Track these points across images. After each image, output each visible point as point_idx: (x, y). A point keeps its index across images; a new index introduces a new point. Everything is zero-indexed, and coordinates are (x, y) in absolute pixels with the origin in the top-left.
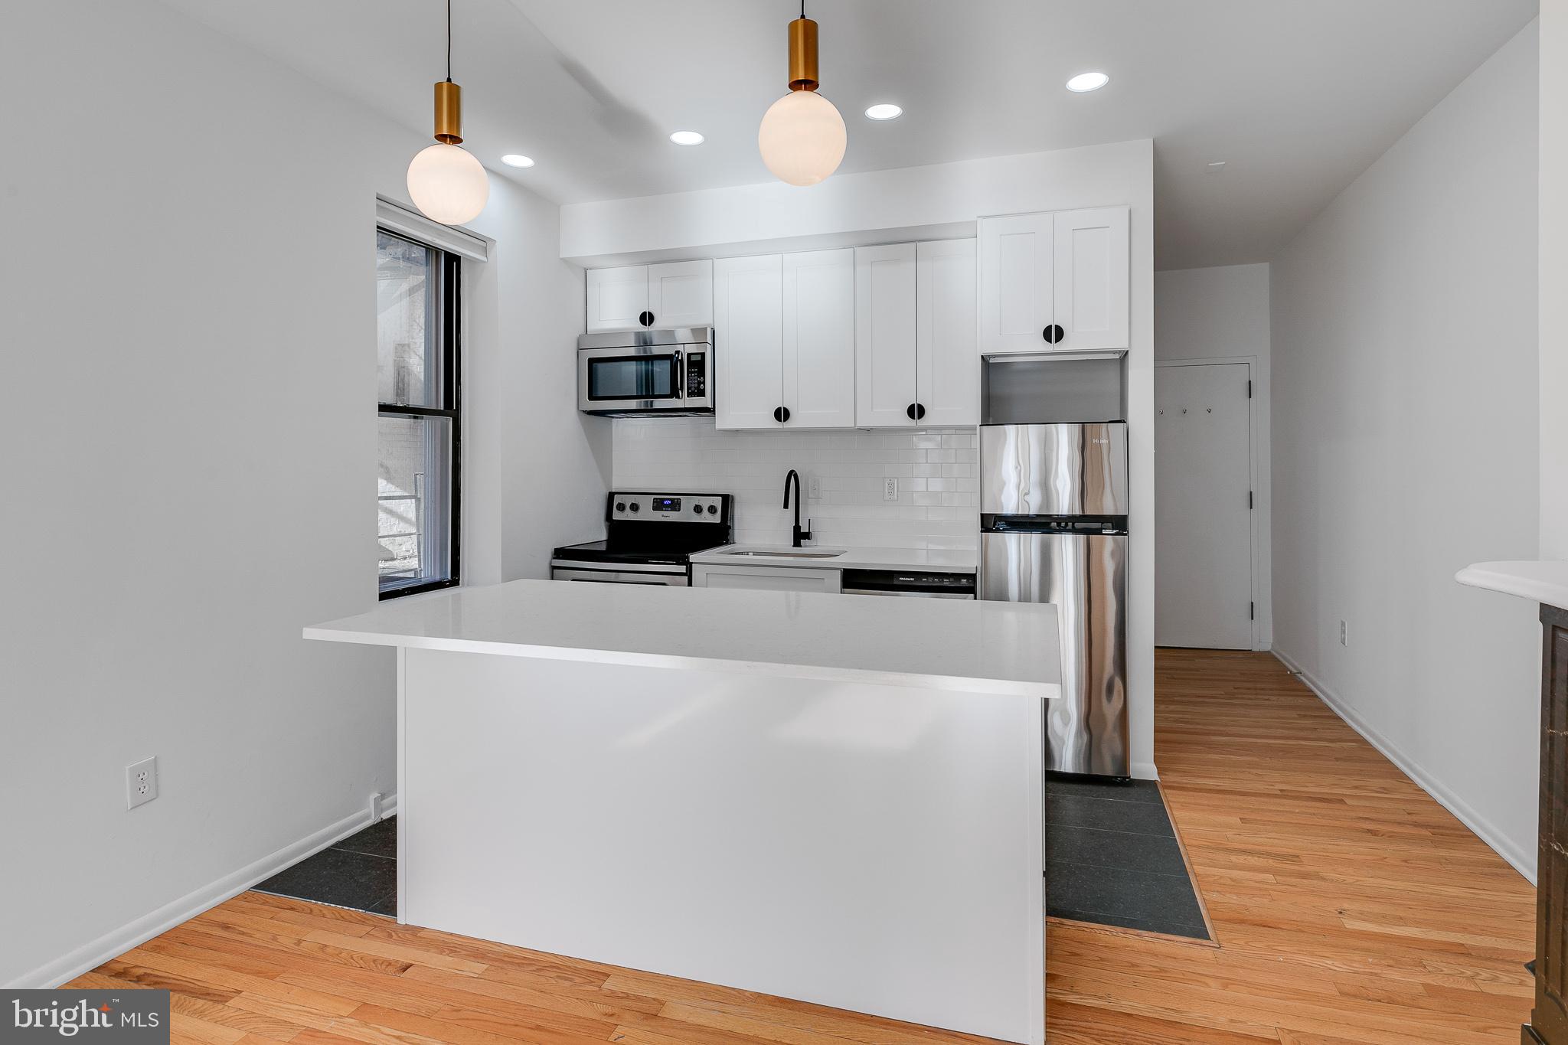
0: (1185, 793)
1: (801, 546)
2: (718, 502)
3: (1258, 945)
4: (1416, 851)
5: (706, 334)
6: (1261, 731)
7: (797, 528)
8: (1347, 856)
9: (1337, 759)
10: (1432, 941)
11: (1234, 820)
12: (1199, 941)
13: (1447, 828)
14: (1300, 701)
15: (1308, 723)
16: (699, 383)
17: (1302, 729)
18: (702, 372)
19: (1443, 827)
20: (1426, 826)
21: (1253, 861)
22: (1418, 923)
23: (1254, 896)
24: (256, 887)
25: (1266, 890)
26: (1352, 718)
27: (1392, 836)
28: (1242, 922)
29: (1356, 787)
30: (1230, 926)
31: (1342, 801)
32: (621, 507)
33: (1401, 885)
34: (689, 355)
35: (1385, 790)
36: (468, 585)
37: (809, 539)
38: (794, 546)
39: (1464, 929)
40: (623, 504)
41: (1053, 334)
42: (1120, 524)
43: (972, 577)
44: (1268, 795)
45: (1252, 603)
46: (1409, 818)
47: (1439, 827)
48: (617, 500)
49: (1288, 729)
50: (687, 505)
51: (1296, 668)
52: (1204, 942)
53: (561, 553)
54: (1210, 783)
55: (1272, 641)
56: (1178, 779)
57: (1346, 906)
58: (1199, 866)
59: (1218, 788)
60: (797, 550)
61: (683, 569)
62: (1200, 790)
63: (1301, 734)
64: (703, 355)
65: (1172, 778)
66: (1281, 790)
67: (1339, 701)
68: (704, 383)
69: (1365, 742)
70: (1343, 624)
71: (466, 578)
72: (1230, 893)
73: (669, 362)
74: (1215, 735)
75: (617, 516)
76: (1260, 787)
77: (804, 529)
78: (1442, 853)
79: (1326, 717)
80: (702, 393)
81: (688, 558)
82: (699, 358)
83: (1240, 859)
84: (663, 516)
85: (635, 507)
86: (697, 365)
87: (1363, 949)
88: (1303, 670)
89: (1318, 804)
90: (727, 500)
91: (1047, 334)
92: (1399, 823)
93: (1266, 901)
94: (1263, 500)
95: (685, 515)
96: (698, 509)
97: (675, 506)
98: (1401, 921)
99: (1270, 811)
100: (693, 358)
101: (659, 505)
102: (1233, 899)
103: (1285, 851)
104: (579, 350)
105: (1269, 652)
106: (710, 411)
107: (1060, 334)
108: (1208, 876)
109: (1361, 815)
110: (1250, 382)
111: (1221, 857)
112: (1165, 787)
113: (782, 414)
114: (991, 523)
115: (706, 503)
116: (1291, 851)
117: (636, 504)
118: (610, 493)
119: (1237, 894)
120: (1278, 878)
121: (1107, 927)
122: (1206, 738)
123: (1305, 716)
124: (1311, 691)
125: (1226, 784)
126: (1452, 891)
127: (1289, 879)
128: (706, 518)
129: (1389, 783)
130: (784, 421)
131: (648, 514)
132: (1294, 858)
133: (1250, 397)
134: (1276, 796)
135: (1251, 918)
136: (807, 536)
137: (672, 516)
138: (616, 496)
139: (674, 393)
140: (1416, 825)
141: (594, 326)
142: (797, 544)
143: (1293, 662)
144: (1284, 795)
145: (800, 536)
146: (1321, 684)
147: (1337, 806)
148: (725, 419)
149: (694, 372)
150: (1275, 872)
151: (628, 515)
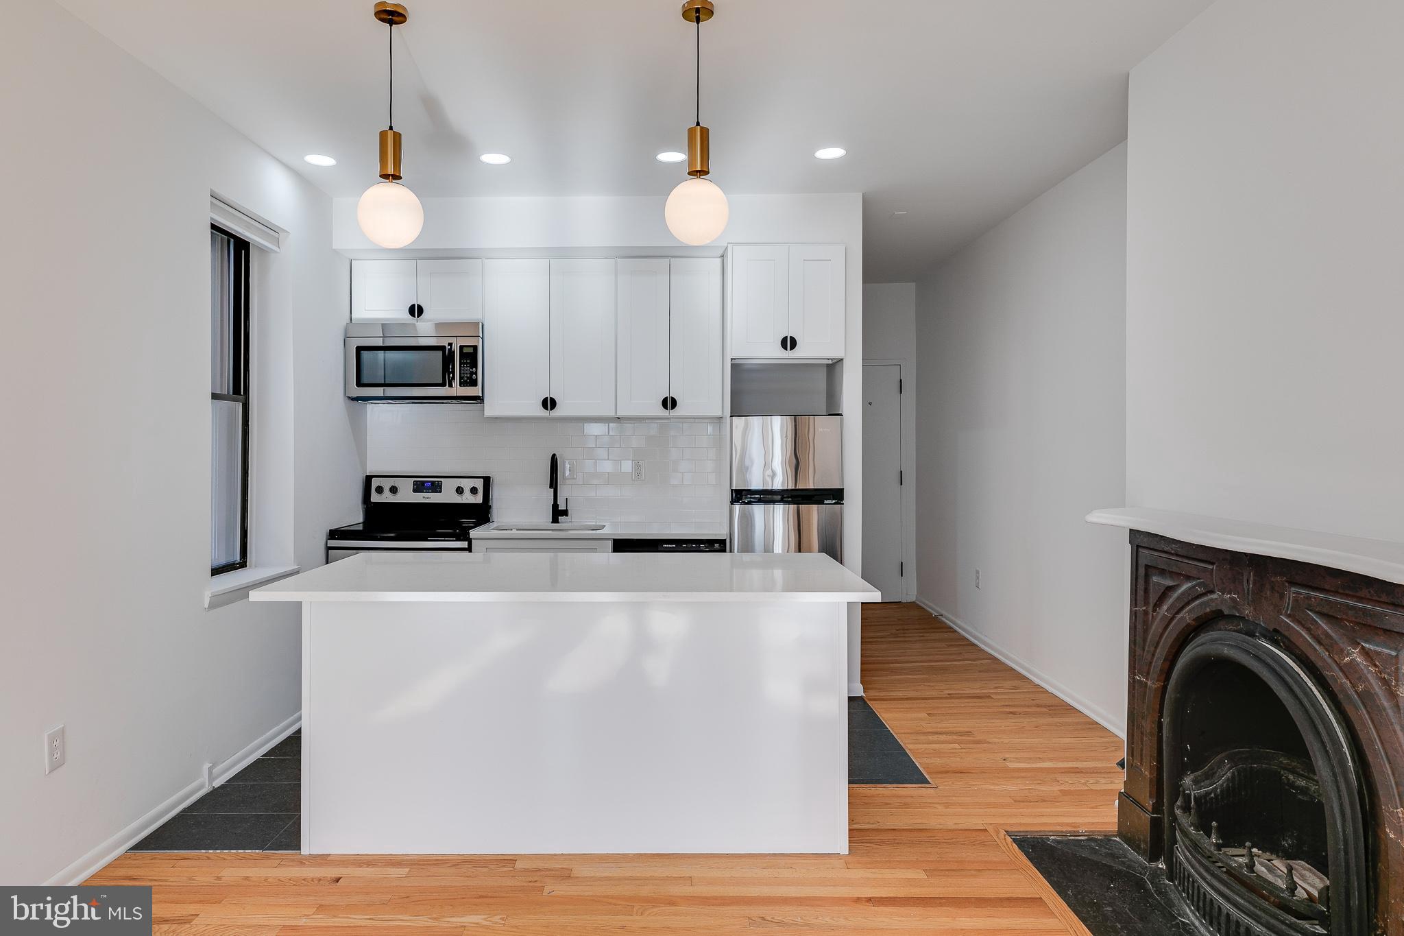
0: (885, 702)
1: (558, 522)
2: (479, 484)
3: (961, 783)
4: (1042, 721)
5: (476, 328)
6: (924, 658)
7: (555, 506)
8: (1001, 728)
9: (980, 672)
10: (1060, 768)
11: (923, 715)
12: (923, 785)
13: (1057, 706)
14: (946, 635)
15: (953, 649)
16: (472, 373)
17: (951, 654)
18: (474, 364)
19: (1054, 706)
20: (1045, 706)
21: (943, 737)
22: (1050, 760)
23: (950, 757)
24: (132, 849)
25: (956, 753)
26: (984, 643)
27: (1026, 714)
28: (947, 772)
29: (996, 688)
30: (940, 775)
31: (989, 697)
32: (380, 490)
33: (1037, 741)
34: (461, 347)
35: (1015, 687)
36: (256, 567)
37: (567, 515)
38: (552, 523)
39: (1077, 759)
40: (382, 487)
41: (789, 343)
42: (837, 495)
43: (722, 542)
44: (941, 698)
45: (902, 563)
46: (1034, 702)
47: (1052, 706)
48: (375, 483)
49: (942, 655)
50: (449, 486)
51: (937, 612)
52: (927, 785)
53: (334, 534)
54: (900, 694)
55: (916, 593)
56: (877, 694)
57: (1007, 756)
58: (909, 745)
59: (906, 697)
60: (555, 526)
61: (465, 544)
62: (894, 699)
63: (952, 657)
64: (475, 348)
65: (872, 693)
66: (949, 694)
67: (974, 631)
68: (476, 373)
69: (995, 659)
70: (978, 572)
71: (254, 559)
72: (934, 757)
73: (441, 352)
74: (892, 663)
75: (375, 498)
76: (934, 693)
77: (562, 507)
78: (1056, 720)
79: (966, 646)
80: (473, 383)
81: (469, 534)
82: (471, 350)
83: (935, 737)
84: (424, 497)
85: (394, 490)
86: (471, 356)
87: (1023, 777)
88: (943, 612)
89: (975, 700)
90: (487, 481)
91: (784, 343)
92: (1028, 706)
93: (958, 759)
94: (910, 478)
95: (447, 496)
96: (460, 491)
97: (436, 487)
98: (1041, 760)
99: (945, 707)
100: (465, 350)
101: (419, 487)
102: (938, 761)
103: (962, 729)
104: (347, 338)
105: (914, 602)
106: (479, 399)
107: (794, 343)
108: (918, 749)
109: (1004, 704)
110: (901, 380)
111: (922, 738)
112: (870, 700)
113: (549, 404)
114: (739, 496)
115: (467, 484)
116: (967, 730)
117: (397, 488)
118: (367, 476)
119: (939, 757)
120: (962, 746)
121: (863, 785)
122: (886, 666)
123: (952, 645)
124: (951, 628)
125: (912, 694)
126: (1067, 740)
127: (968, 745)
128: (468, 498)
129: (1016, 683)
130: (551, 409)
131: (407, 495)
132: (968, 733)
133: (901, 393)
134: (946, 698)
135: (951, 769)
136: (565, 513)
137: (434, 498)
138: (373, 479)
139: (446, 381)
140: (1038, 706)
141: (358, 314)
142: (555, 520)
143: (934, 609)
144: (951, 697)
145: (558, 513)
146: (959, 622)
147: (987, 700)
148: (492, 408)
149: (467, 363)
150: (959, 743)
151: (387, 497)
